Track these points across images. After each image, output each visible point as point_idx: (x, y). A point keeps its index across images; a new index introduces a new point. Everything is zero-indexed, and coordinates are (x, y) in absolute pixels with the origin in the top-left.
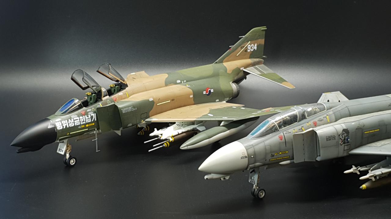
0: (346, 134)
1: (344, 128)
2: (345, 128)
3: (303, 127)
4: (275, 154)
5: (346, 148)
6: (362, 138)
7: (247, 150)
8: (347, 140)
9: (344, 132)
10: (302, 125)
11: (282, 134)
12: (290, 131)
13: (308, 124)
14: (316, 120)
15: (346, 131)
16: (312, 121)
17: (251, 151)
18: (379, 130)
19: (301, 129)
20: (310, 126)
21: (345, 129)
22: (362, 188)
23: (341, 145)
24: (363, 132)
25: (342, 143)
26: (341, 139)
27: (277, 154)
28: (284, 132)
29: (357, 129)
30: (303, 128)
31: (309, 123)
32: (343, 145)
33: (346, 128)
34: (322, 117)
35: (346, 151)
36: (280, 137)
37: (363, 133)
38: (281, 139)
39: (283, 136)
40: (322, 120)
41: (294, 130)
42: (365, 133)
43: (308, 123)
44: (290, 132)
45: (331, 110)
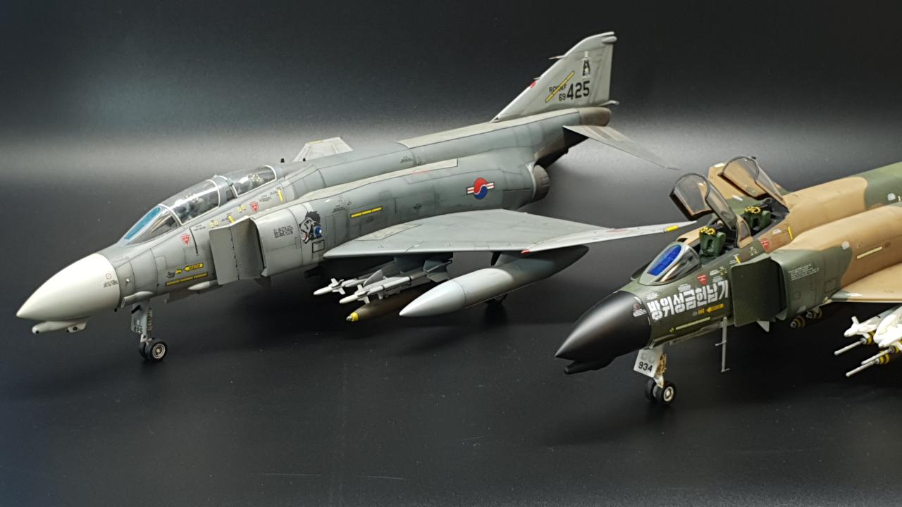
0: (313, 223)
1: (309, 211)
2: (311, 210)
3: (229, 215)
4: (177, 272)
5: (316, 247)
6: (348, 225)
7: (115, 269)
8: (317, 232)
9: (309, 218)
10: (229, 212)
11: (188, 232)
12: (203, 224)
13: (239, 209)
14: (256, 199)
15: (313, 216)
16: (249, 202)
17: (125, 270)
18: (380, 209)
19: (227, 219)
20: (243, 211)
21: (311, 212)
22: (351, 319)
23: (306, 243)
24: (349, 215)
25: (308, 239)
26: (304, 231)
27: (180, 271)
28: (192, 229)
29: (335, 210)
30: (230, 217)
31: (242, 206)
32: (310, 242)
33: (313, 211)
34: (267, 193)
35: (316, 254)
36: (184, 239)
37: (348, 219)
38: (187, 242)
39: (191, 236)
40: (268, 199)
41: (213, 221)
42: (353, 216)
43: (240, 205)
44: (204, 228)
45: (286, 177)
